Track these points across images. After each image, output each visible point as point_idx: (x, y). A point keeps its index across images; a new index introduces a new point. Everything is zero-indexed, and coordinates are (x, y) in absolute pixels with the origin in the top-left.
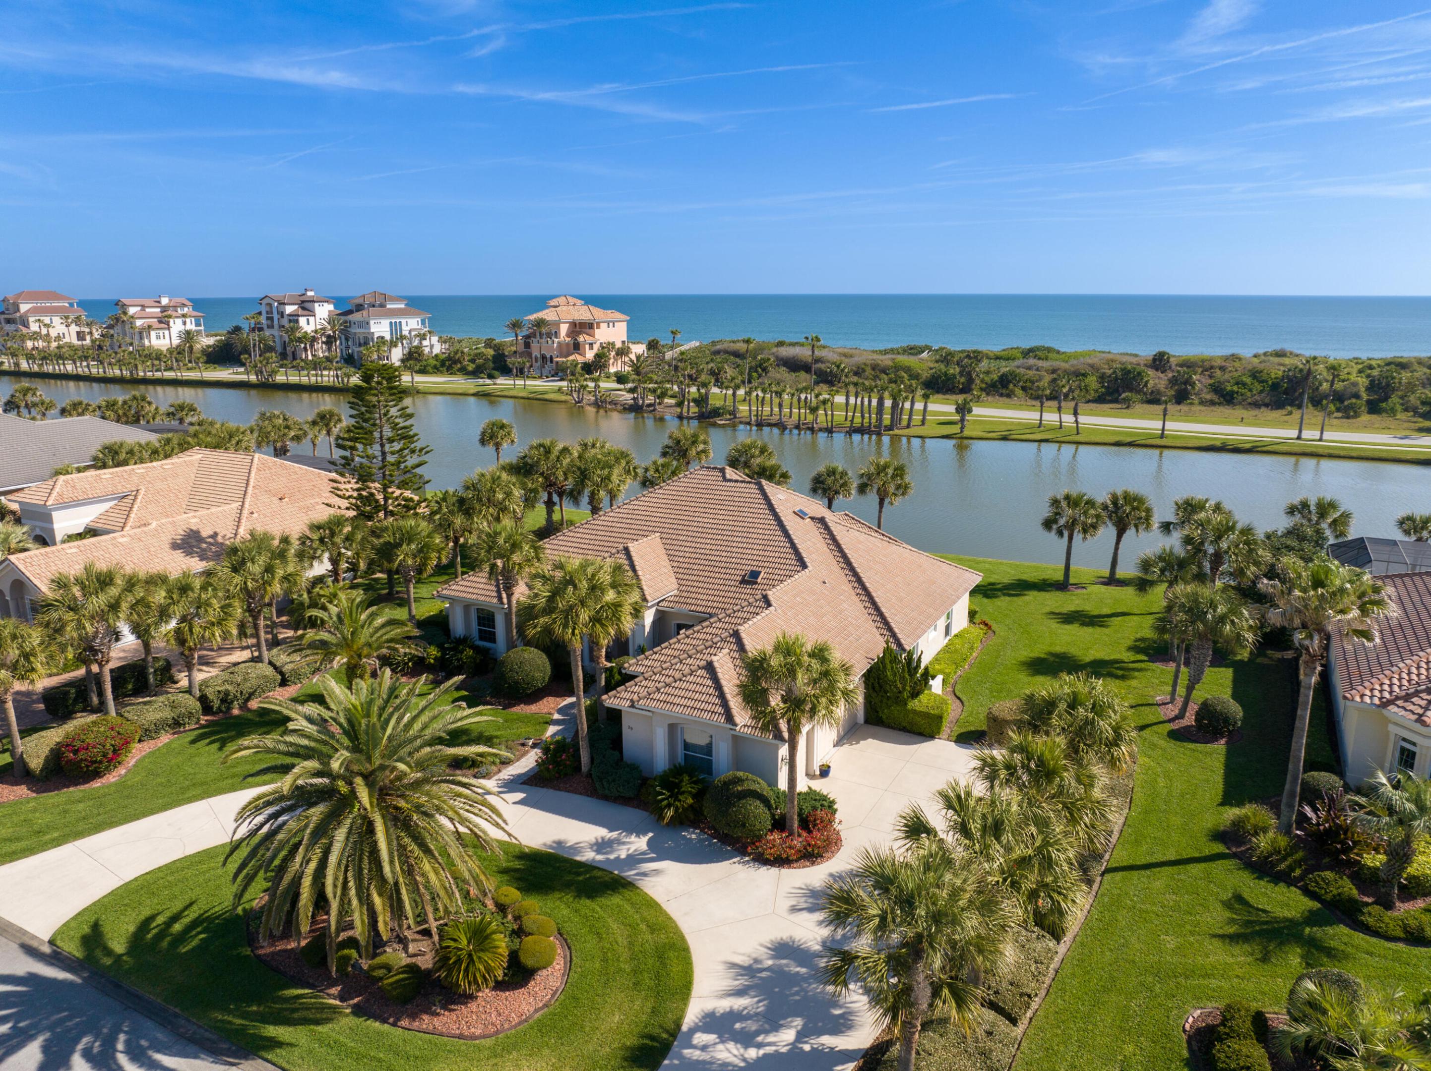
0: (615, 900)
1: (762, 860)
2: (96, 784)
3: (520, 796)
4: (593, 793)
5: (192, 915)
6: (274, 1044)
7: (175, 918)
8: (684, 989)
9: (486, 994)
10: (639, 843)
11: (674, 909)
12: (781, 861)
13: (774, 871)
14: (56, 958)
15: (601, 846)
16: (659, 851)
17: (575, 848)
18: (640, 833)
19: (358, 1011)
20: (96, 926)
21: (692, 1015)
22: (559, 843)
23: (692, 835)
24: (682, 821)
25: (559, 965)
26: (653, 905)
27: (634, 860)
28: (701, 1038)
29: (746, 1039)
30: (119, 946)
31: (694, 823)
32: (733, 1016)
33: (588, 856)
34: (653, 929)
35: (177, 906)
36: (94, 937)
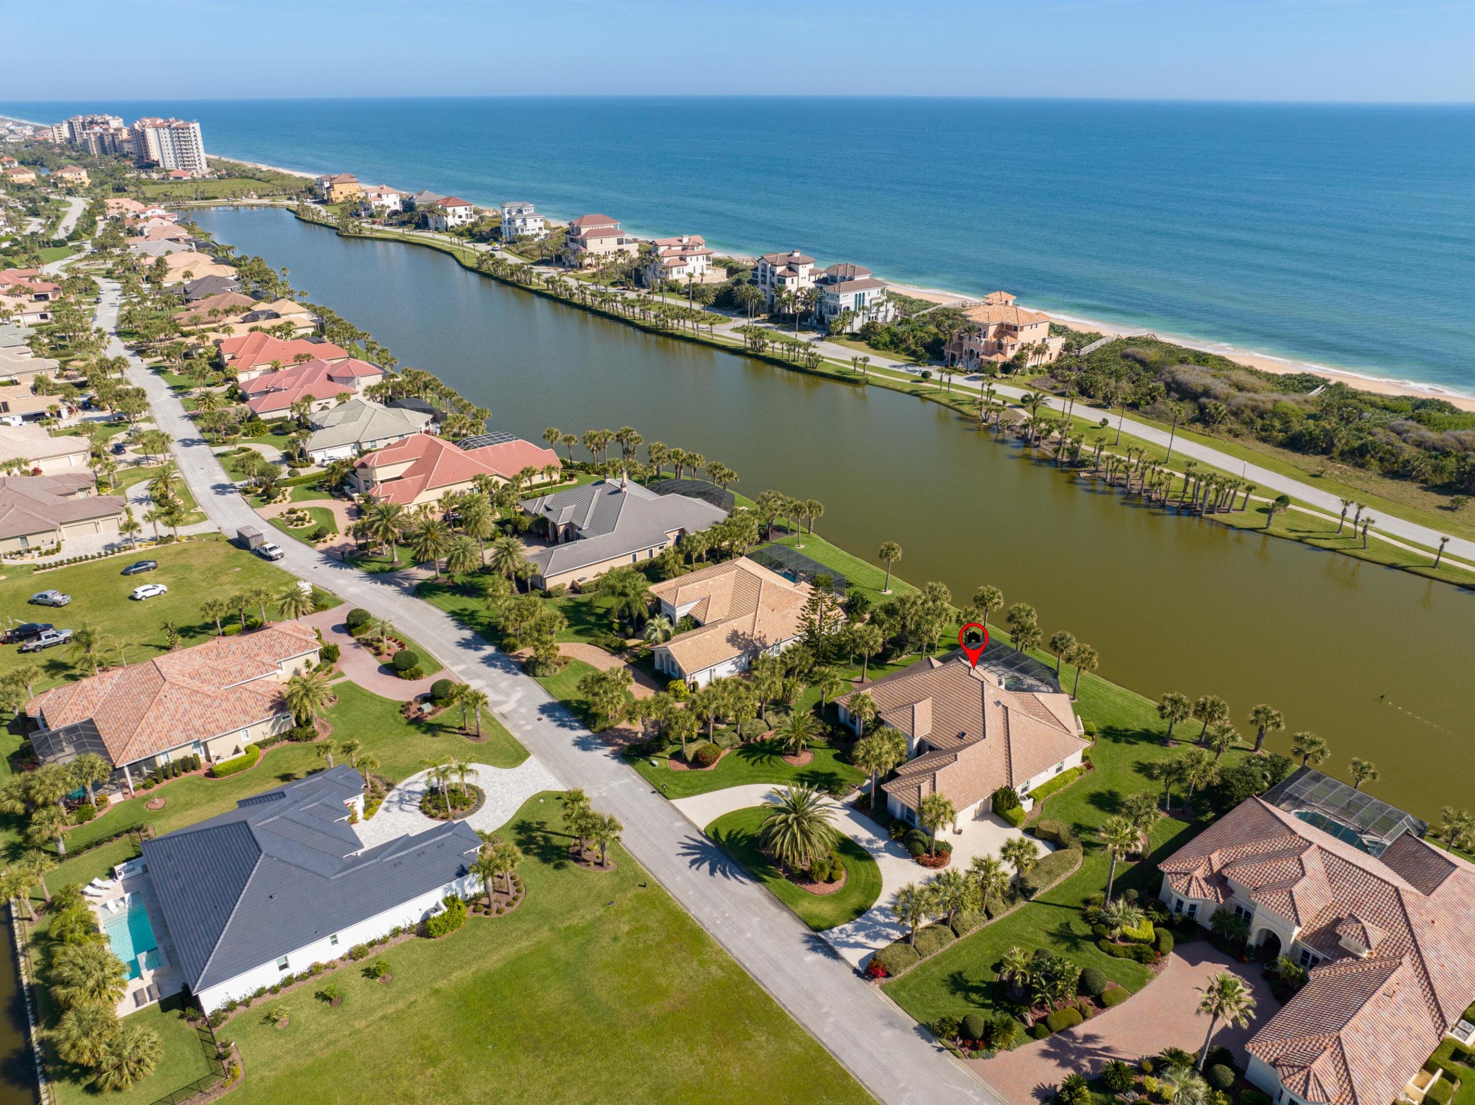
0: (866, 863)
1: (918, 862)
2: (707, 769)
3: (848, 812)
4: (873, 818)
5: (743, 833)
6: (765, 881)
7: (738, 833)
8: (876, 897)
9: (821, 883)
10: (882, 844)
11: (883, 871)
12: (924, 865)
13: (920, 867)
14: (707, 837)
15: (870, 841)
16: (887, 849)
17: (860, 840)
18: (883, 840)
19: (787, 878)
20: (716, 830)
21: (875, 905)
22: (856, 837)
23: (900, 846)
24: (897, 840)
25: (843, 879)
26: (877, 868)
27: (878, 850)
28: (875, 912)
29: (887, 916)
30: (724, 838)
31: (902, 842)
32: (886, 909)
33: (863, 844)
34: (874, 876)
35: (738, 829)
36: (716, 833)
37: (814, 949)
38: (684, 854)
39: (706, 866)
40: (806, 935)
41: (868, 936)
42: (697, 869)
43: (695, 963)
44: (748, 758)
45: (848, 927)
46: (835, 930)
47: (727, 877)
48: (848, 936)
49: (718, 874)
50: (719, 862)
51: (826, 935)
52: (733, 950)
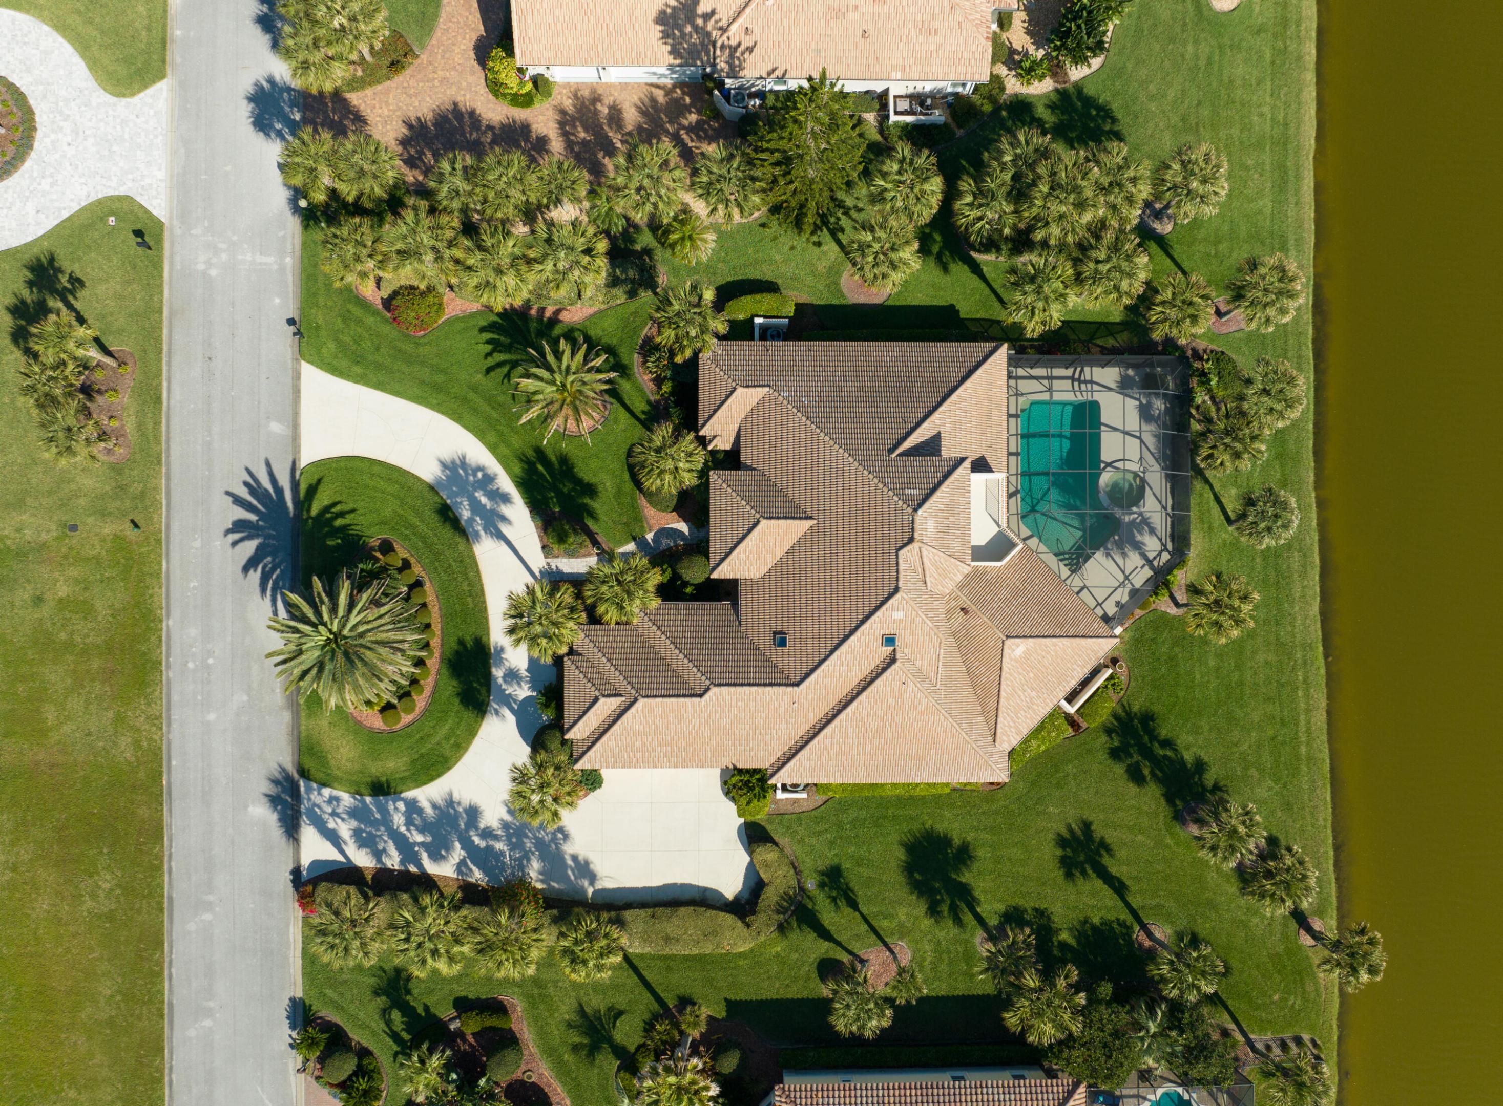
0: (466, 714)
8: (424, 782)
10: (524, 693)
14: (295, 485)
15: (511, 674)
16: (522, 708)
17: (500, 661)
18: (533, 688)
20: (318, 483)
25: (411, 717)
26: (472, 733)
27: (507, 700)
28: (401, 804)
30: (316, 508)
32: (420, 811)
33: (498, 673)
34: (456, 744)
35: (350, 505)
36: (312, 490)
37: (274, 800)
38: (238, 501)
39: (250, 547)
40: (283, 770)
41: (357, 833)
42: (235, 544)
43: (111, 714)
44: (497, 346)
45: (347, 799)
46: (326, 792)
47: (263, 590)
48: (334, 814)
49: (255, 576)
50: (274, 554)
51: (309, 790)
52: (174, 726)
